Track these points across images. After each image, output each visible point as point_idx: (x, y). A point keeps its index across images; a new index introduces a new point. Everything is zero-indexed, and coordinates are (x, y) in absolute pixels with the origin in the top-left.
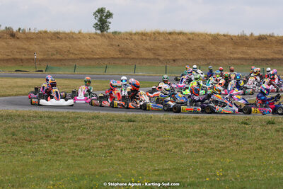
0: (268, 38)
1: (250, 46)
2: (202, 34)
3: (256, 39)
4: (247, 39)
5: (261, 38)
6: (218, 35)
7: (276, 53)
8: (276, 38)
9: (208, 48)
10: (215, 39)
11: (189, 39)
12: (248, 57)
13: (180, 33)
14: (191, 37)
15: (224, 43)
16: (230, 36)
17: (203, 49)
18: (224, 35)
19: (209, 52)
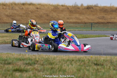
0: (94, 8)
1: (81, 13)
2: (46, 5)
3: (85, 8)
4: (79, 8)
5: (89, 8)
6: (58, 5)
7: (100, 18)
8: (99, 7)
9: (51, 15)
10: (56, 8)
11: (37, 8)
12: (79, 21)
13: (31, 4)
14: (38, 7)
15: (62, 11)
16: (66, 6)
17: (48, 15)
18: (62, 6)
19: (52, 17)
